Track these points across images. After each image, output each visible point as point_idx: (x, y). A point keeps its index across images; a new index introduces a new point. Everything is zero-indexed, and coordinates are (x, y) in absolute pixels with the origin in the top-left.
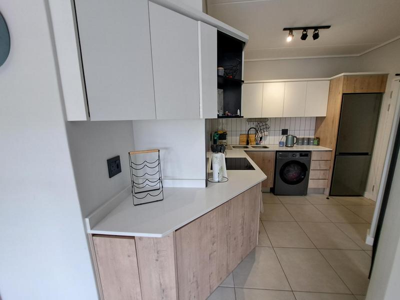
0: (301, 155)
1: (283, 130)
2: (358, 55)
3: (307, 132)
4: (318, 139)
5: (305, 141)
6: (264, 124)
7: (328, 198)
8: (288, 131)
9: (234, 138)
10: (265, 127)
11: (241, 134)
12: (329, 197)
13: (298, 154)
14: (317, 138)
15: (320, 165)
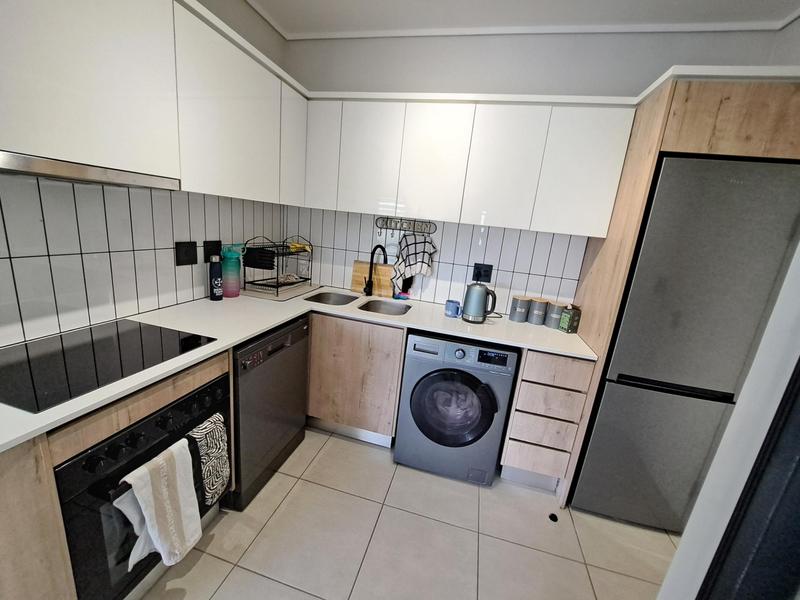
0: (483, 358)
1: (477, 267)
2: (779, 24)
3: (552, 284)
4: (576, 311)
5: (536, 312)
6: (420, 239)
7: (553, 518)
8: (494, 272)
9: (339, 268)
10: (420, 248)
11: (356, 261)
12: (562, 515)
13: (473, 352)
14: (575, 308)
15: (546, 401)
